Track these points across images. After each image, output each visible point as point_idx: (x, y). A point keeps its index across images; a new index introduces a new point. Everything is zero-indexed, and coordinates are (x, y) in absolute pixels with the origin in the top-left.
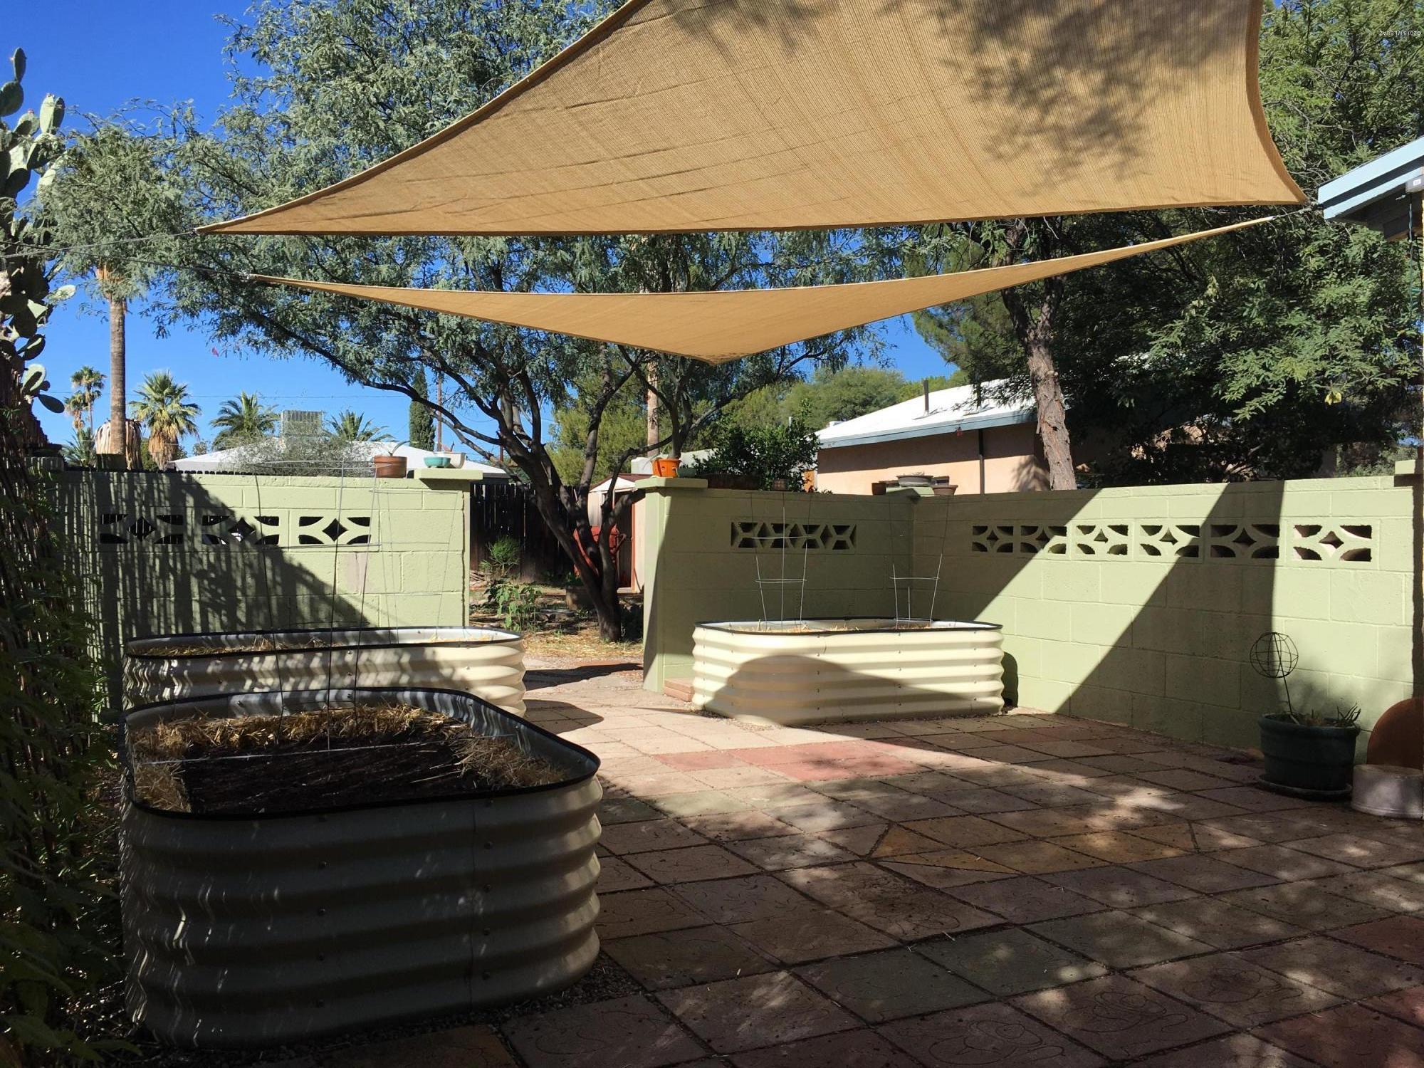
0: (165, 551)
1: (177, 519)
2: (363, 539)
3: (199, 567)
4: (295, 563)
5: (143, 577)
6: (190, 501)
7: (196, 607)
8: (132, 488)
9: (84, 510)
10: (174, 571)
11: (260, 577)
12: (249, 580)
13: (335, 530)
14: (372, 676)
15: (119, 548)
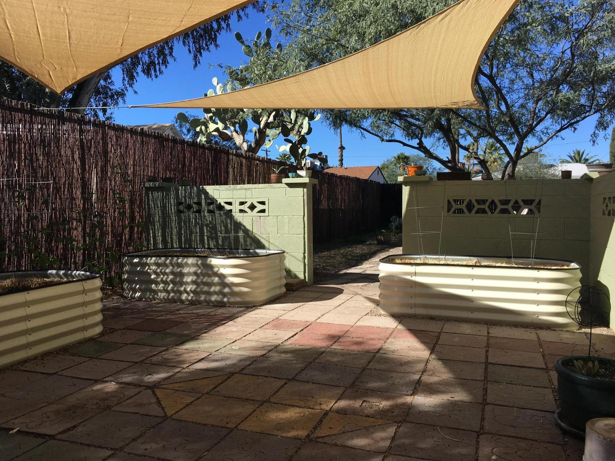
0: (196, 216)
1: (199, 204)
2: (263, 211)
3: (206, 222)
4: (238, 221)
5: (189, 226)
6: (203, 196)
7: (206, 238)
8: (186, 192)
9: (172, 200)
10: (198, 224)
11: (226, 227)
12: (223, 228)
13: (252, 207)
14: (188, 269)
15: (182, 215)
